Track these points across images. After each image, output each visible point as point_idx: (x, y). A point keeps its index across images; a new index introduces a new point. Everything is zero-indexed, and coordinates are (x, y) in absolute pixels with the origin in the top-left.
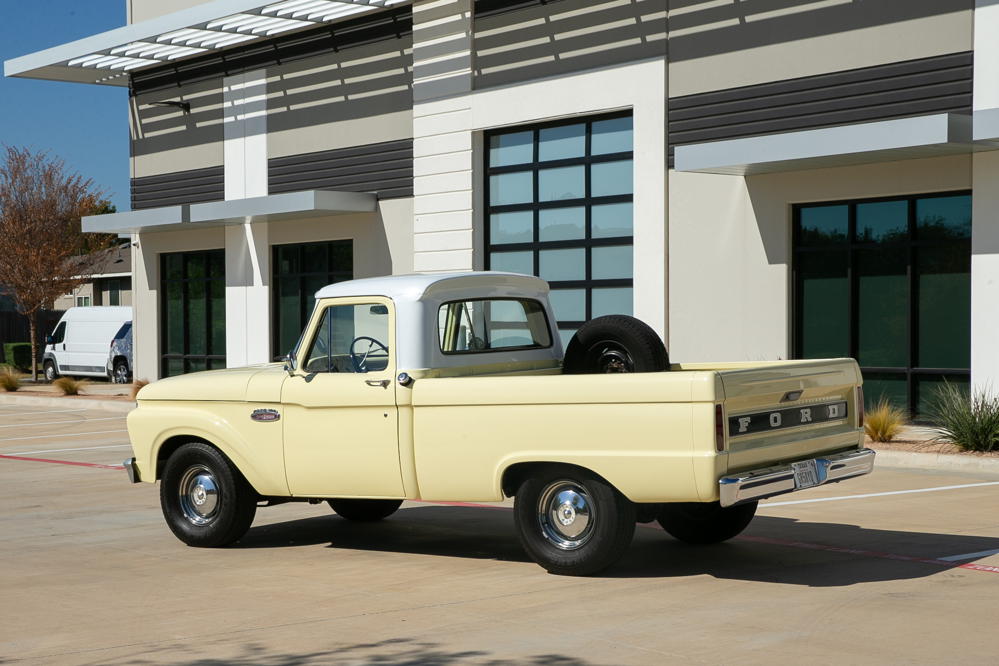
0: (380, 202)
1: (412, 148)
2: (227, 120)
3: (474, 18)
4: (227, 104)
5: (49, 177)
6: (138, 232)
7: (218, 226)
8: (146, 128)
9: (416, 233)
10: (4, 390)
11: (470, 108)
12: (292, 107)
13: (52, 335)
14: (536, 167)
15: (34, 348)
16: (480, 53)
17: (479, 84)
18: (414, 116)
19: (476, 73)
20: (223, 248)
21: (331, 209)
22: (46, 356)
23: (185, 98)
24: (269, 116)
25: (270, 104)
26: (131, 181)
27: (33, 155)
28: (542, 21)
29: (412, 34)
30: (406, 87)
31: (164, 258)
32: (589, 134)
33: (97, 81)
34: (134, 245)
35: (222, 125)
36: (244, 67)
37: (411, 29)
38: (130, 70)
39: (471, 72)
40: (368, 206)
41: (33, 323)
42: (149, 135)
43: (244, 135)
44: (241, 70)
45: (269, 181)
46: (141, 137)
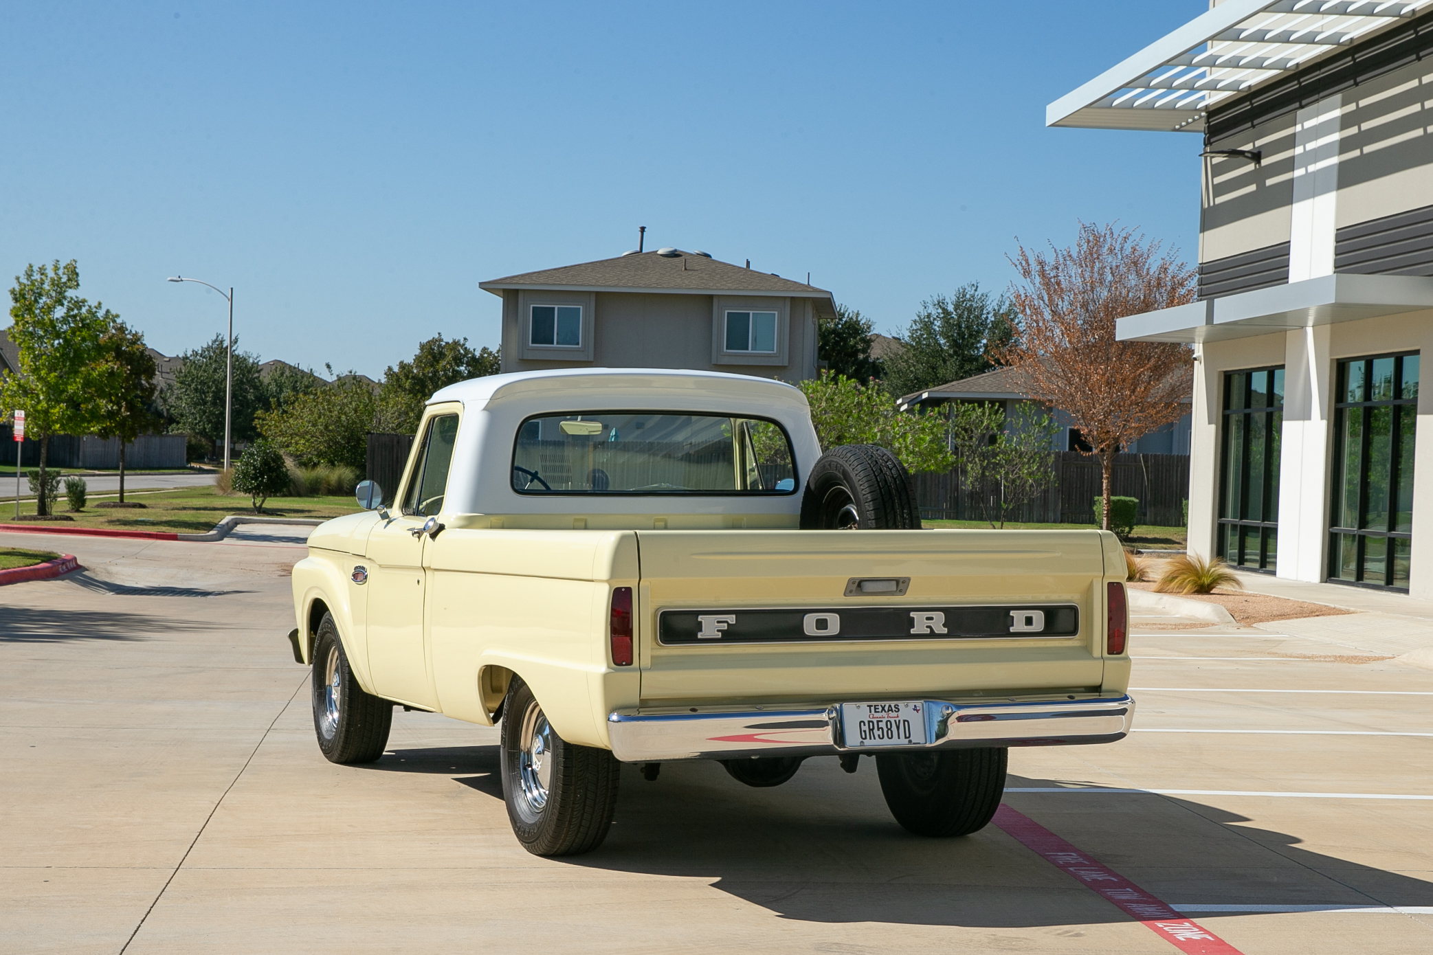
2: (1298, 173)
4: (1299, 150)
5: (1136, 264)
6: (1201, 342)
7: (1277, 331)
8: (1220, 190)
12: (1367, 149)
15: (1106, 504)
20: (1282, 362)
21: (1403, 304)
23: (1259, 143)
24: (1341, 164)
25: (1345, 146)
26: (1200, 268)
31: (1228, 377)
33: (1177, 127)
34: (1197, 359)
35: (1291, 182)
36: (1319, 93)
38: (1206, 107)
41: (1107, 468)
42: (1219, 200)
43: (1314, 195)
44: (1316, 97)
45: (1336, 261)
46: (1212, 204)
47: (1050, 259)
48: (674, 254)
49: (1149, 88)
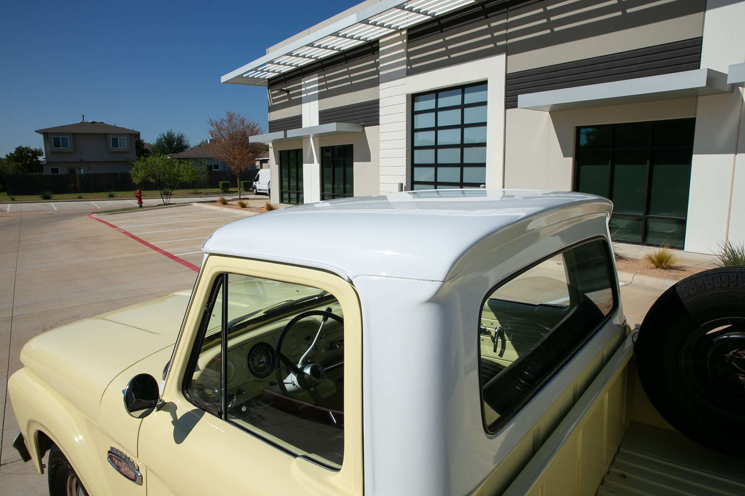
0: (365, 128)
1: (379, 103)
2: (303, 96)
3: (408, 42)
4: (303, 89)
5: (243, 122)
6: (271, 142)
7: (300, 139)
8: (274, 101)
9: (380, 141)
10: (222, 204)
11: (406, 84)
12: (329, 88)
13: (255, 178)
14: (436, 110)
16: (411, 58)
17: (410, 72)
18: (380, 89)
19: (409, 67)
20: (302, 148)
21: (343, 131)
22: (253, 186)
23: (288, 88)
24: (319, 93)
25: (320, 88)
26: (269, 123)
27: (236, 114)
28: (441, 40)
29: (379, 52)
30: (377, 76)
31: (281, 152)
32: (463, 94)
33: (257, 84)
34: (270, 147)
35: (301, 98)
36: (309, 73)
37: (379, 50)
38: (268, 78)
39: (406, 67)
40: (359, 130)
41: (238, 176)
42: (275, 104)
43: (310, 102)
44: (309, 74)
45: (319, 120)
46: (272, 104)
47: (219, 121)
48: (93, 122)
49: (257, 71)
